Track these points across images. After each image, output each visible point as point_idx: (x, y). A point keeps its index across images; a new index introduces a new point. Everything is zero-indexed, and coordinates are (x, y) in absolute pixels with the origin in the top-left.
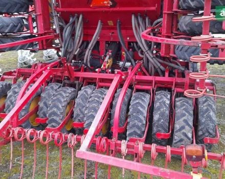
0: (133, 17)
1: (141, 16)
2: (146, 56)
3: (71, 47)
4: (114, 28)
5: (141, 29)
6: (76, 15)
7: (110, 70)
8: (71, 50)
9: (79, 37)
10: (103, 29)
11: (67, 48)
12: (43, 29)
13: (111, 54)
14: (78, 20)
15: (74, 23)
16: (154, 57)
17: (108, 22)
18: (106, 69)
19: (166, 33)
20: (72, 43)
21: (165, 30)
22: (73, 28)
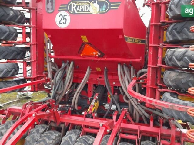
0: (119, 66)
1: (126, 66)
2: (130, 102)
3: (61, 89)
4: (101, 73)
5: (126, 77)
6: (68, 61)
7: (96, 115)
8: (61, 92)
9: (69, 81)
10: (91, 73)
11: (57, 90)
12: (35, 74)
13: (97, 97)
14: (70, 65)
15: (65, 68)
16: (138, 104)
17: (97, 68)
18: (92, 113)
19: (151, 85)
20: (63, 85)
21: (150, 82)
22: (65, 72)
